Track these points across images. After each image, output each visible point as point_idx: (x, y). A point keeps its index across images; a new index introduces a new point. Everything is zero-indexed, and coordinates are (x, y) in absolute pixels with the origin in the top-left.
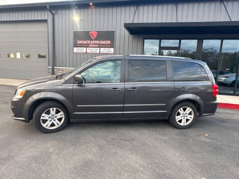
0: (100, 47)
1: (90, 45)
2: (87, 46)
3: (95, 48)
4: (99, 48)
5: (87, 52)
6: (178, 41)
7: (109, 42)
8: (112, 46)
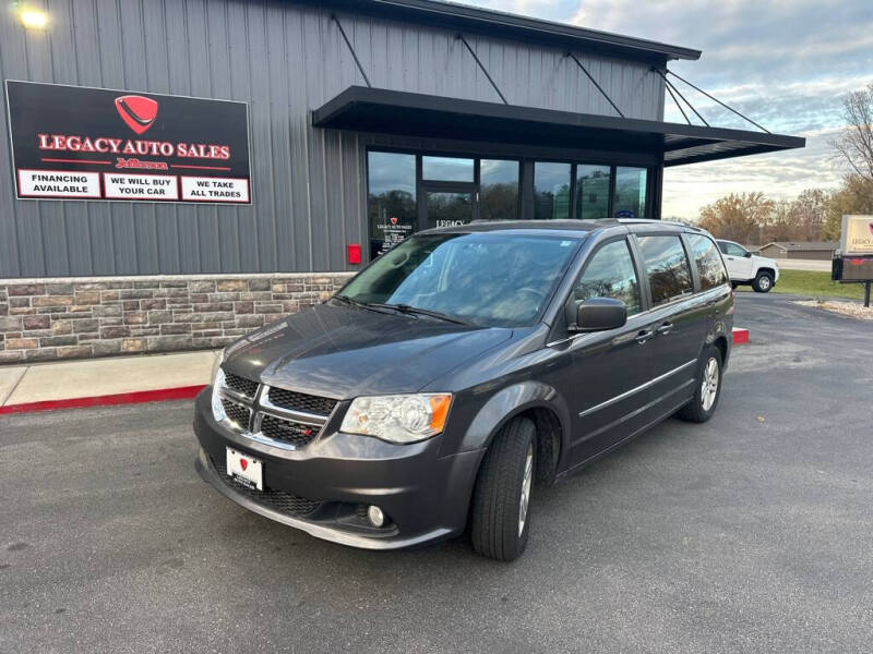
0: (179, 174)
1: (122, 163)
2: (103, 164)
3: (150, 178)
4: (173, 179)
5: (109, 194)
6: (470, 162)
7: (225, 153)
8: (237, 169)
